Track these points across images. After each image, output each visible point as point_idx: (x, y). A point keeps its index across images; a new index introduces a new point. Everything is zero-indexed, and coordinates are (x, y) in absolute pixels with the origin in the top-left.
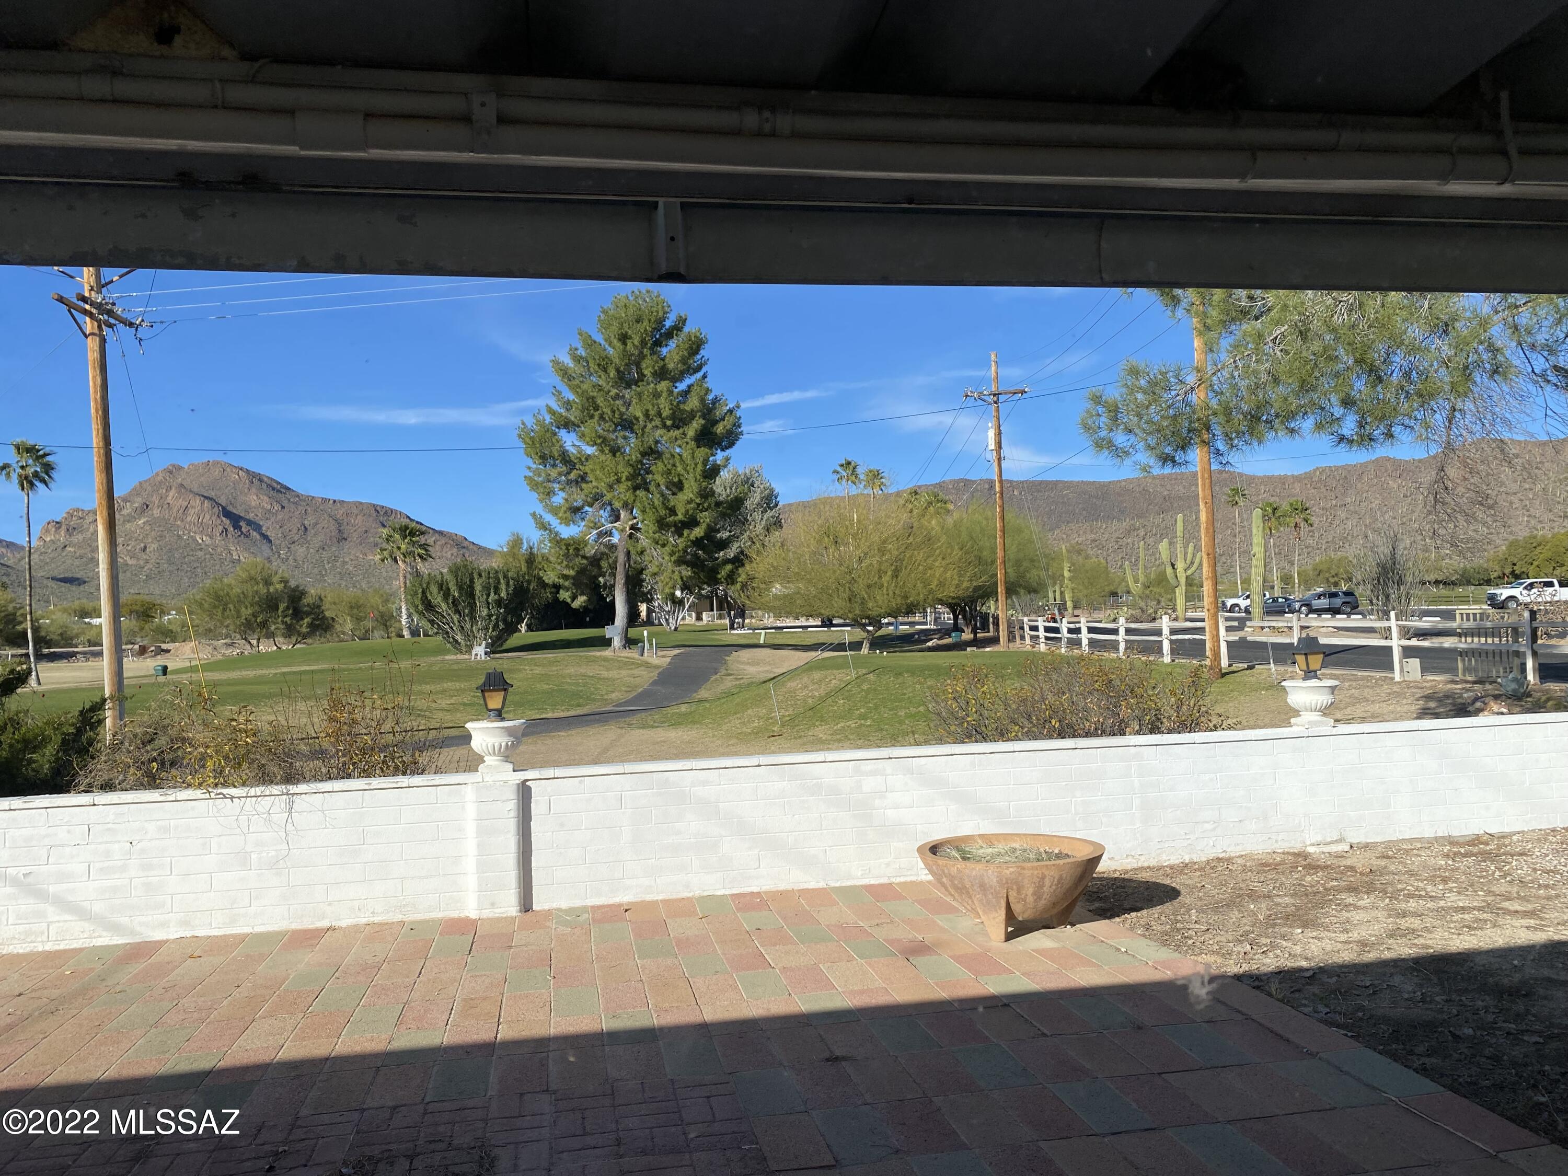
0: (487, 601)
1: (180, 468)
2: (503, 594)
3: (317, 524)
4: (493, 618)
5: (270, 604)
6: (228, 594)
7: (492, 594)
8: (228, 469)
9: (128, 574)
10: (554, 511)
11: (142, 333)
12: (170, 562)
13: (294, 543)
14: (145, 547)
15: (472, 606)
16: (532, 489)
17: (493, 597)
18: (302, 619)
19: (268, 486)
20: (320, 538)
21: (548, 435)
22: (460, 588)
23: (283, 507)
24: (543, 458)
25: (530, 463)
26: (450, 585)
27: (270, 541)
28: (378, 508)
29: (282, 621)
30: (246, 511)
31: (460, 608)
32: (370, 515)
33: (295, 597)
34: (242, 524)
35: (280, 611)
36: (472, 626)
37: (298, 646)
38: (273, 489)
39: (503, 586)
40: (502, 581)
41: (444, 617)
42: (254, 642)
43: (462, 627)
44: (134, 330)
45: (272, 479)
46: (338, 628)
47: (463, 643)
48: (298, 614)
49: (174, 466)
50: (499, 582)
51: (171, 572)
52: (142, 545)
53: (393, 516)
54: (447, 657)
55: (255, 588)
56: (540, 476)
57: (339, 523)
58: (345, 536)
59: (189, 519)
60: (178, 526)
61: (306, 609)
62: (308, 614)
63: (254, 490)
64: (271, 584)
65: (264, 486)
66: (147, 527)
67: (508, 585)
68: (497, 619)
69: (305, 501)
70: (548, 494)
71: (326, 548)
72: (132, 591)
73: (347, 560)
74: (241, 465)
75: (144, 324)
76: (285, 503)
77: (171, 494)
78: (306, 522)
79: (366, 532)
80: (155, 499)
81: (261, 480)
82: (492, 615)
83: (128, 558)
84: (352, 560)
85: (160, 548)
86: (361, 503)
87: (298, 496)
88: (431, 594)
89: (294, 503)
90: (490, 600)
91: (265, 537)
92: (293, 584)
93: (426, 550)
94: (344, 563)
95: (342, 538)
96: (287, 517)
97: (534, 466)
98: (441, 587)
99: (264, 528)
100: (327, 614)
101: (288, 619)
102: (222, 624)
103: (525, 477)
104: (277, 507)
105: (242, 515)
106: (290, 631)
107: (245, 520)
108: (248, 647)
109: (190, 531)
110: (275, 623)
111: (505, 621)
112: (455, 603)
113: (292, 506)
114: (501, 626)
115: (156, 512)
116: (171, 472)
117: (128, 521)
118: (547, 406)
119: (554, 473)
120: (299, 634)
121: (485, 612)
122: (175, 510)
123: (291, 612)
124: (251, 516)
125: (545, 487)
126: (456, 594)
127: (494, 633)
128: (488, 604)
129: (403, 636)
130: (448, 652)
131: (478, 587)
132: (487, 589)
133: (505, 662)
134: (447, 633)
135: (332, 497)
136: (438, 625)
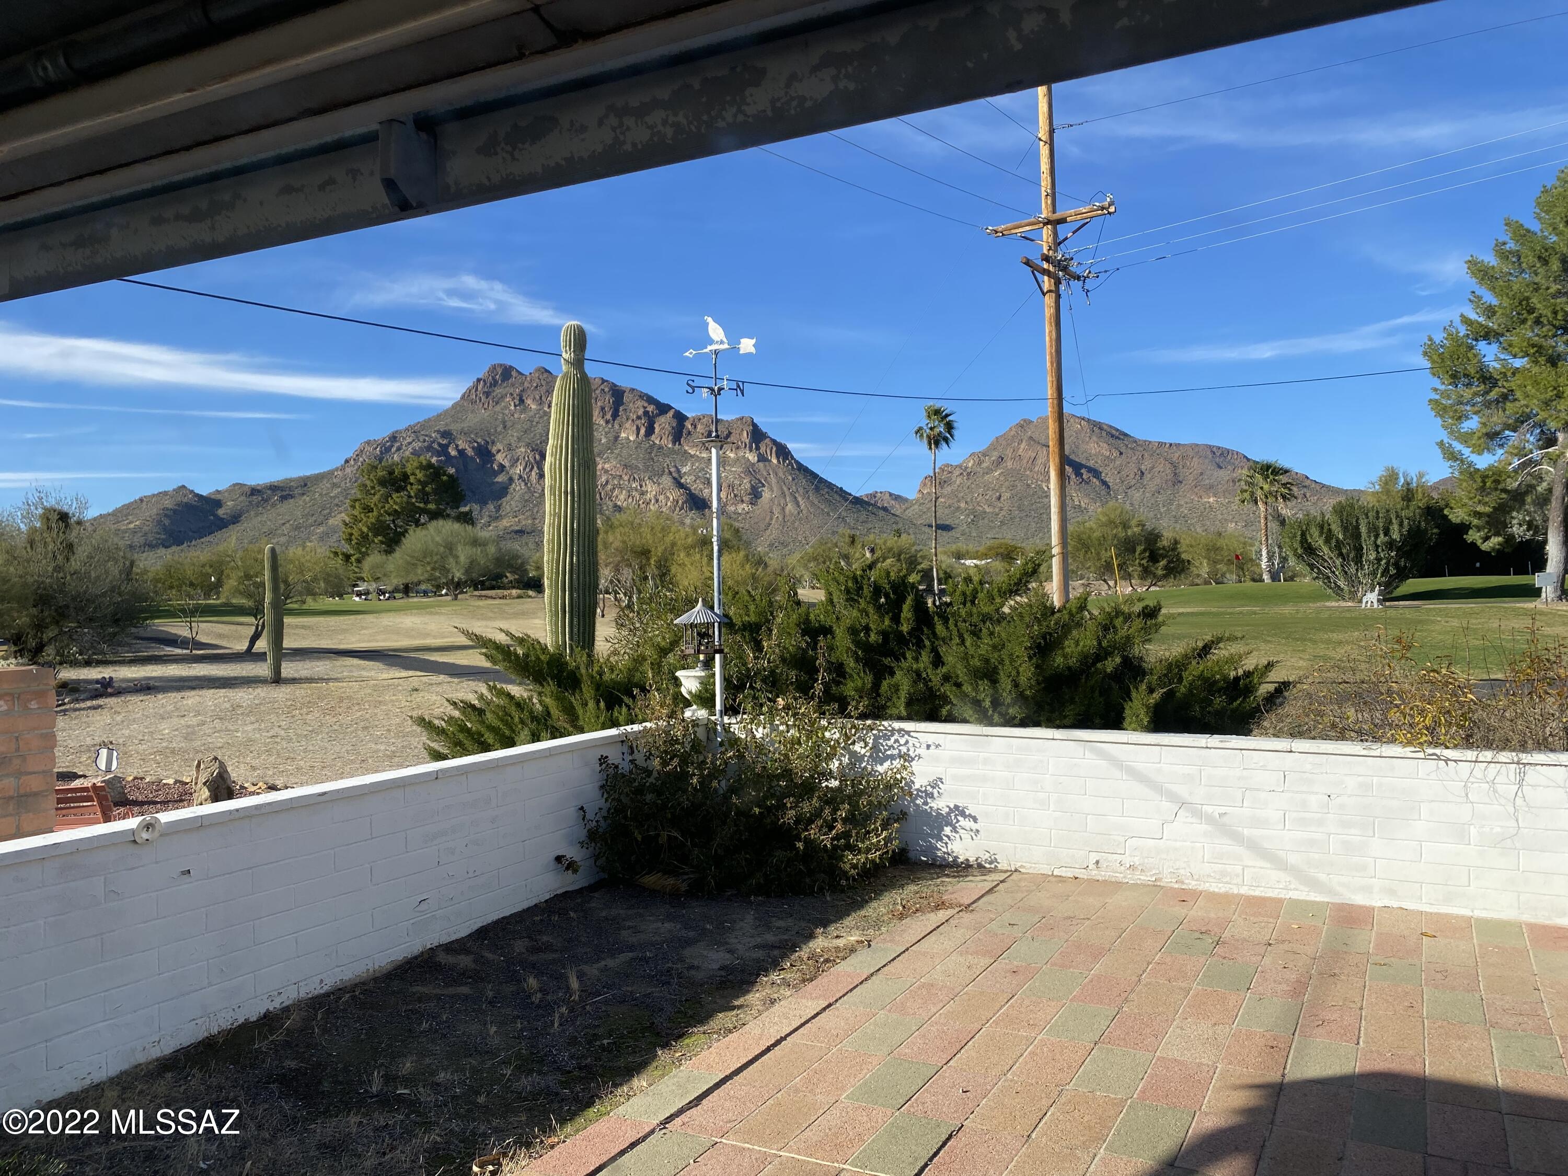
0: (1375, 542)
1: (1031, 422)
2: (1396, 536)
3: (1153, 468)
4: (1383, 562)
5: (1127, 547)
6: (1089, 537)
7: (1382, 536)
8: (1072, 420)
9: (986, 521)
10: (1465, 438)
11: (1089, 284)
12: (1020, 508)
13: (1130, 487)
14: (1000, 496)
15: (1359, 550)
16: (1438, 414)
17: (1382, 538)
18: (1158, 562)
19: (1108, 433)
20: (1157, 481)
21: (1463, 349)
22: (1345, 529)
23: (1121, 454)
24: (1454, 377)
25: (1437, 383)
26: (1333, 527)
27: (1108, 487)
28: (1214, 449)
29: (1139, 563)
30: (1087, 459)
31: (1344, 551)
32: (1206, 457)
33: (1152, 538)
34: (1083, 471)
35: (1137, 553)
36: (1357, 570)
37: (1152, 589)
38: (1112, 436)
39: (1395, 527)
40: (1394, 521)
41: (1326, 561)
42: (1111, 583)
43: (1346, 573)
44: (1081, 282)
45: (1111, 427)
46: (1193, 569)
47: (1346, 588)
48: (1154, 557)
49: (1025, 421)
50: (1390, 522)
51: (1021, 518)
52: (998, 494)
53: (1229, 457)
54: (1328, 604)
55: (1114, 532)
56: (1449, 398)
57: (1174, 466)
58: (1180, 479)
59: (1036, 469)
60: (1027, 476)
61: (1161, 552)
62: (1164, 557)
63: (1094, 438)
64: (1129, 527)
65: (1104, 434)
66: (1002, 478)
67: (1401, 525)
68: (1388, 564)
69: (1142, 446)
70: (1460, 418)
71: (1162, 491)
72: (989, 536)
73: (1182, 502)
74: (1083, 415)
75: (1091, 275)
76: (1123, 450)
77: (1022, 446)
78: (1143, 468)
79: (1202, 474)
80: (1009, 452)
81: (1101, 429)
82: (1381, 559)
83: (986, 507)
84: (1187, 503)
85: (1012, 497)
86: (1197, 445)
87: (1135, 442)
88: (1311, 536)
89: (1131, 449)
90: (1379, 542)
91: (1104, 483)
92: (1149, 526)
93: (1290, 490)
94: (1179, 506)
95: (1177, 481)
96: (1124, 463)
97: (1443, 387)
98: (1321, 527)
99: (1103, 475)
100: (1184, 556)
101: (1144, 562)
102: (1083, 566)
103: (1430, 401)
104: (1116, 453)
105: (1084, 462)
106: (1146, 573)
107: (1086, 467)
108: (1106, 587)
109: (1037, 480)
110: (1133, 566)
111: (1396, 565)
112: (1339, 545)
113: (1130, 452)
114: (1393, 571)
115: (1009, 464)
116: (1022, 427)
117: (987, 473)
118: (1462, 315)
119: (1467, 394)
120: (1155, 575)
121: (1372, 556)
122: (1025, 461)
123: (1147, 554)
124: (1091, 464)
125: (1456, 411)
126: (1341, 537)
127: (1383, 579)
128: (1377, 546)
129: (1262, 581)
130: (1329, 598)
131: (1363, 529)
132: (1373, 530)
133: (1407, 611)
134: (1328, 578)
135: (1168, 440)
136: (1318, 569)
